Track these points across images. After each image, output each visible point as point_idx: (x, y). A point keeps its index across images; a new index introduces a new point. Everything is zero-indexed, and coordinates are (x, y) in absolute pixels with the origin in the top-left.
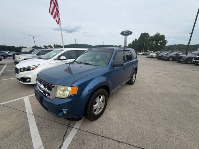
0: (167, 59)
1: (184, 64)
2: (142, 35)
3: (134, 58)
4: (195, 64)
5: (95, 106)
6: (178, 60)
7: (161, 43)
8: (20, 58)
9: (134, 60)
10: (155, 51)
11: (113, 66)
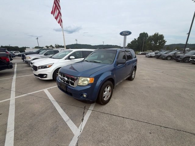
0: (166, 59)
1: (181, 63)
2: (141, 34)
3: (133, 57)
4: (192, 63)
5: (104, 93)
6: (175, 59)
7: (160, 43)
8: (30, 58)
9: (134, 59)
10: (154, 51)
11: (117, 63)
